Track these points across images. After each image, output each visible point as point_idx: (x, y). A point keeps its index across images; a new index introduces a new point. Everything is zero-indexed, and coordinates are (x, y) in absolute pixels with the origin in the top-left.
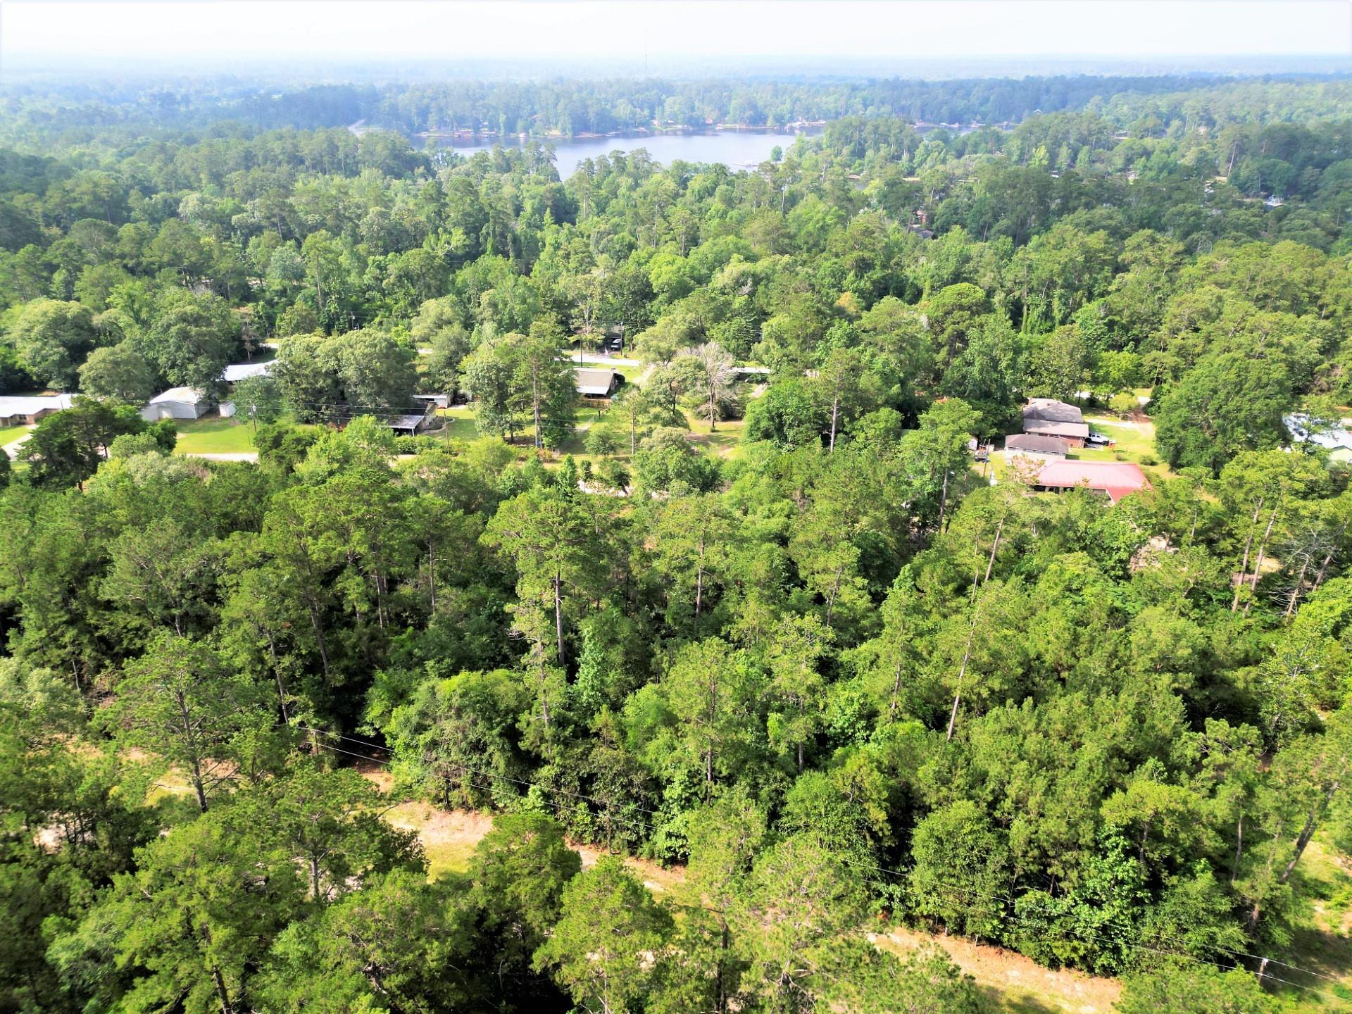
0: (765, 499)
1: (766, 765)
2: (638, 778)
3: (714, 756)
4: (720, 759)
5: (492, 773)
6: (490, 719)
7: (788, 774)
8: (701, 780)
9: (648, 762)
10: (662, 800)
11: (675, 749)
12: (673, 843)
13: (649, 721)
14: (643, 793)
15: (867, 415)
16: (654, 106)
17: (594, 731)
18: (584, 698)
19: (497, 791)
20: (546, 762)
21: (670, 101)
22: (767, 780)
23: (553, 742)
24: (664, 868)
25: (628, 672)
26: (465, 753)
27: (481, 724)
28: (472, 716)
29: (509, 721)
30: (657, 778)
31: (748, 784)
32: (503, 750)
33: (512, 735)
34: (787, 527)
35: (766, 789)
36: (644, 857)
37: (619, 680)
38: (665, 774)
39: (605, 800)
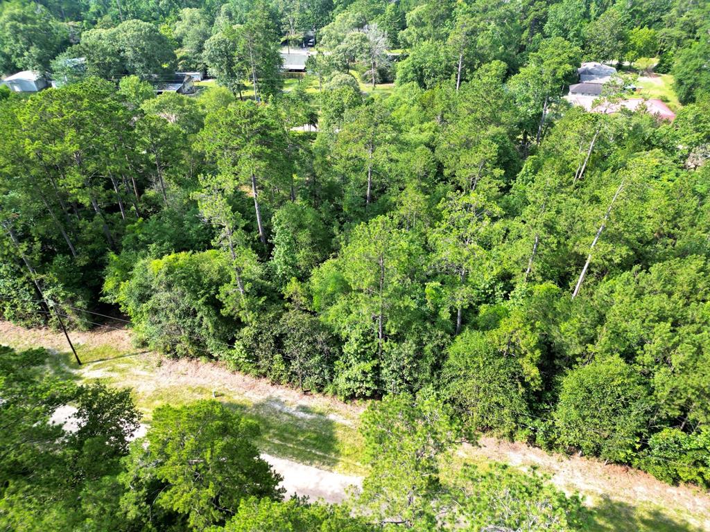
0: (416, 121)
1: (428, 325)
2: (321, 337)
3: (384, 320)
4: (389, 323)
5: (204, 332)
6: (195, 292)
7: (447, 332)
8: (373, 337)
9: (329, 323)
10: (341, 353)
11: (351, 312)
12: (351, 385)
13: (330, 289)
14: (326, 348)
15: (483, 66)
17: (287, 296)
18: (279, 271)
19: (211, 343)
20: (244, 325)
22: (430, 337)
23: (249, 309)
24: (345, 402)
25: (314, 250)
26: (180, 318)
27: (188, 295)
28: (180, 290)
29: (212, 292)
30: (337, 335)
31: (415, 342)
32: (208, 315)
33: (215, 305)
34: (433, 139)
35: (430, 345)
36: (330, 394)
37: (308, 256)
38: (344, 334)
39: (295, 353)
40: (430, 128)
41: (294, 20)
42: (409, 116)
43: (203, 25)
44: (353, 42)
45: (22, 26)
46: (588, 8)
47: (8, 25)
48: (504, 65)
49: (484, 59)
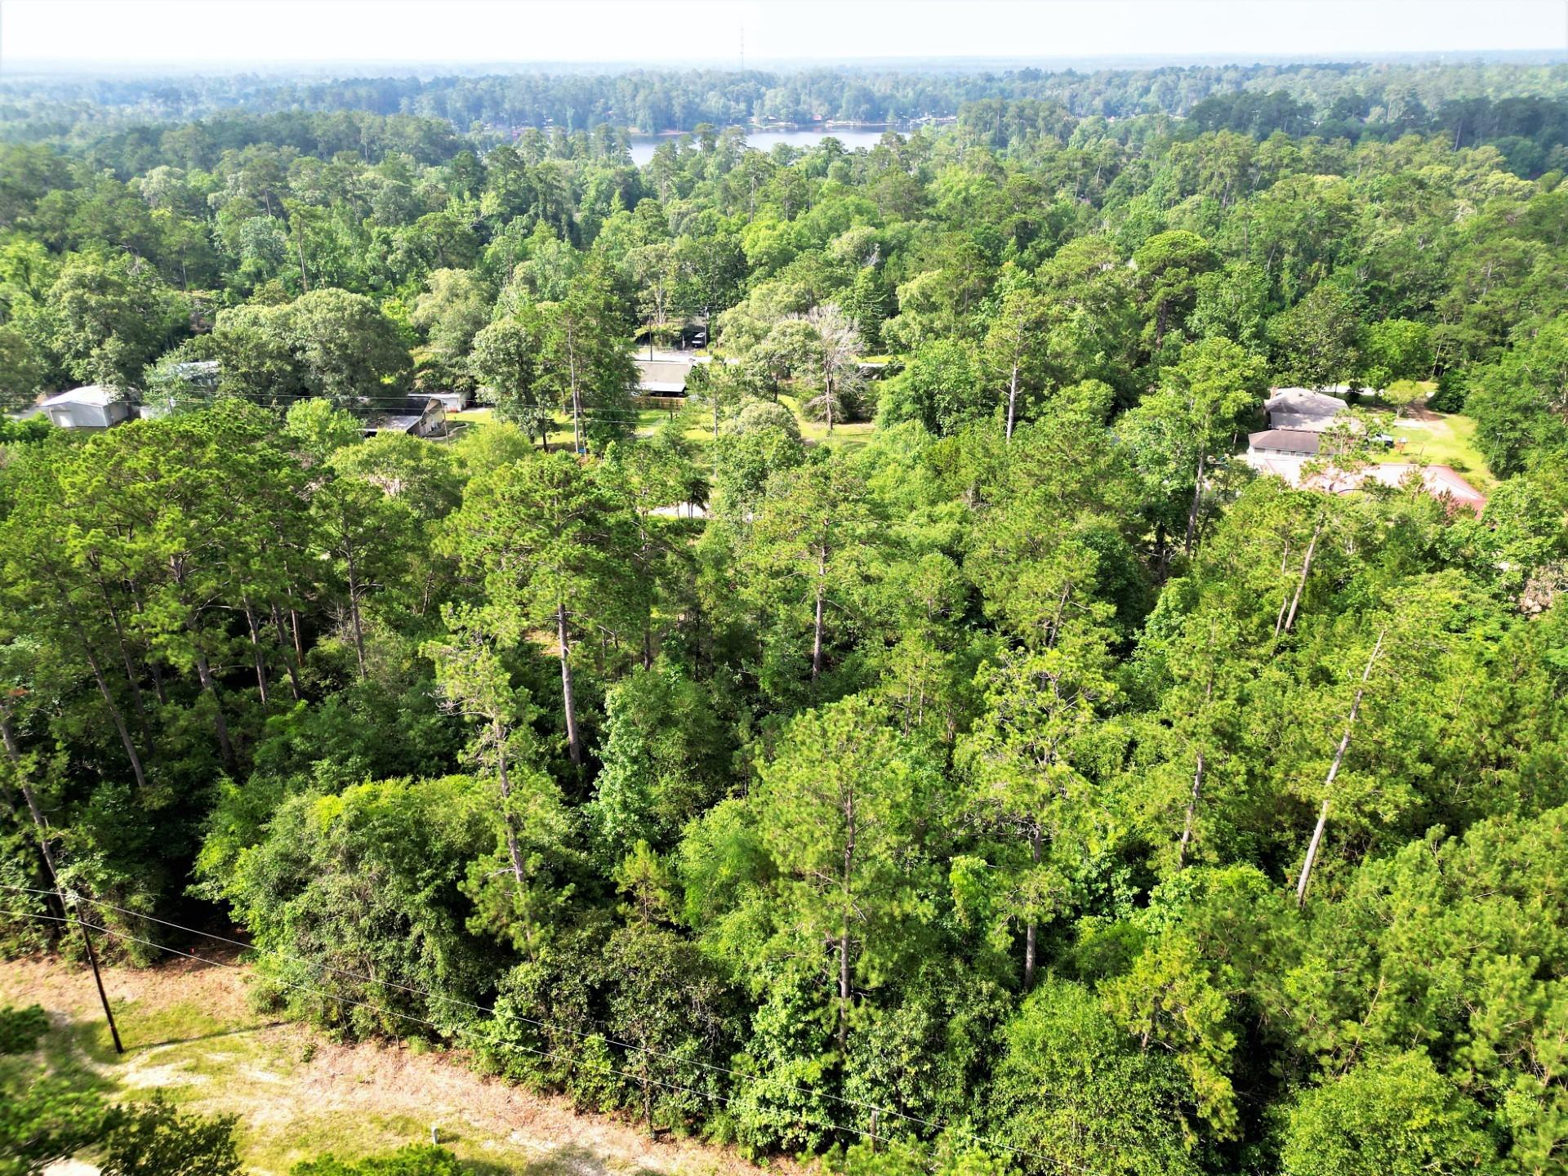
0: (920, 500)
1: (958, 965)
2: (701, 991)
3: (854, 951)
4: (865, 958)
5: (422, 975)
6: (411, 872)
7: (1004, 983)
8: (827, 995)
9: (722, 955)
10: (749, 1033)
11: (774, 931)
12: (771, 1116)
13: (725, 872)
14: (712, 1019)
15: (1063, 391)
16: (751, 99)
17: (622, 889)
18: (609, 825)
19: (438, 1001)
20: (517, 957)
21: (770, 93)
22: (963, 996)
23: (535, 918)
24: (755, 1163)
25: (692, 776)
26: (370, 937)
27: (393, 880)
28: (377, 867)
29: (451, 875)
30: (740, 988)
31: (926, 1008)
32: (437, 932)
33: (455, 905)
34: (959, 537)
35: (962, 1017)
36: (717, 1141)
37: (676, 791)
38: (755, 984)
39: (636, 1031)
40: (951, 515)
41: (664, 296)
42: (905, 488)
43: (474, 301)
44: (787, 340)
45: (93, 300)
46: (1277, 280)
47: (66, 297)
48: (1105, 389)
49: (1063, 377)
